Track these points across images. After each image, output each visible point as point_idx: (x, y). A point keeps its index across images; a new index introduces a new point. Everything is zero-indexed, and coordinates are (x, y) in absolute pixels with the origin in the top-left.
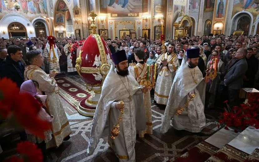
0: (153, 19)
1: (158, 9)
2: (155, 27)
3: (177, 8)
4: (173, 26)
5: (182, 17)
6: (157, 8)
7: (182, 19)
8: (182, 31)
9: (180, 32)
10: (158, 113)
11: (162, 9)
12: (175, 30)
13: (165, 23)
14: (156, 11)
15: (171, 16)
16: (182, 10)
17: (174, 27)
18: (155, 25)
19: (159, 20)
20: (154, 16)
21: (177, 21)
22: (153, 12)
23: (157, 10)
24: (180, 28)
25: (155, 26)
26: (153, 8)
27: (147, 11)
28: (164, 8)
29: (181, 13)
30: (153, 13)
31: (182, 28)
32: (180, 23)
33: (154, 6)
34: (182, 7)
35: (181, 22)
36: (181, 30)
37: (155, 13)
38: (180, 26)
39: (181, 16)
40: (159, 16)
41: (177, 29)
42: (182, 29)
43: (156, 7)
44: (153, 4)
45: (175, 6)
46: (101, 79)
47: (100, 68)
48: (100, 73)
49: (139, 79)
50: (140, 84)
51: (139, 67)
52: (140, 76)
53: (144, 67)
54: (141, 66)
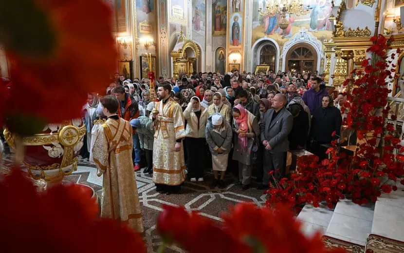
0: (137, 44)
1: (143, 28)
2: (141, 57)
3: (174, 29)
4: (170, 56)
5: (183, 42)
6: (142, 26)
7: (184, 45)
8: (185, 64)
9: (182, 66)
11: (150, 29)
12: (174, 62)
13: (157, 50)
14: (141, 31)
15: (165, 42)
16: (181, 33)
17: (172, 58)
18: (140, 54)
19: (147, 46)
20: (137, 40)
21: (176, 49)
22: (136, 32)
23: (142, 30)
24: (181, 60)
25: (141, 55)
26: (136, 26)
27: (125, 31)
28: (153, 28)
29: (180, 36)
30: (136, 35)
31: (185, 60)
32: (181, 52)
33: (136, 23)
34: (182, 27)
35: (181, 50)
36: (183, 63)
37: (139, 34)
38: (181, 57)
39: (181, 40)
40: (147, 39)
41: (177, 62)
42: (185, 62)
43: (141, 24)
44: (136, 20)
45: (171, 25)
46: (61, 154)
47: (58, 134)
48: (59, 143)
49: (113, 144)
50: (116, 152)
51: (111, 125)
52: (114, 140)
53: (119, 124)
54: (115, 122)
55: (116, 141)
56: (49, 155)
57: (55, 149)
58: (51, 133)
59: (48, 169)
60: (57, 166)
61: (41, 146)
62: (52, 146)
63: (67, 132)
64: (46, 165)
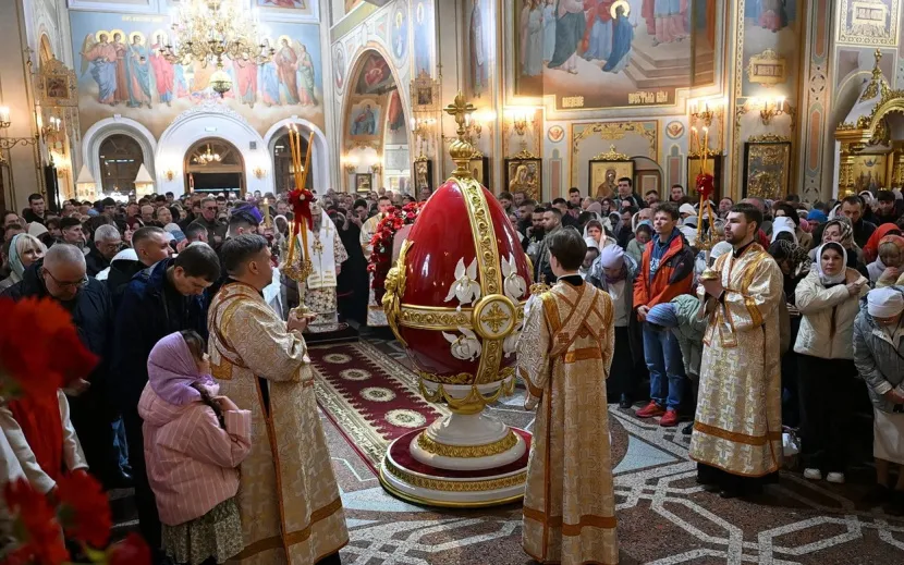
0: (739, 111)
1: (761, 70)
2: (747, 146)
3: (851, 62)
4: (833, 138)
5: (877, 99)
6: (757, 65)
7: (878, 108)
8: (880, 159)
9: (870, 164)
10: (718, 521)
11: (781, 70)
12: (844, 156)
13: (795, 125)
14: (753, 79)
15: (821, 99)
16: (875, 72)
17: (838, 144)
18: (744, 137)
19: (766, 117)
20: (741, 101)
21: (853, 119)
22: (740, 82)
23: (756, 74)
24: (867, 150)
25: (747, 141)
26: (740, 67)
27: (711, 81)
28: (789, 68)
29: (871, 81)
30: (739, 89)
31: (880, 147)
32: (865, 127)
33: (740, 60)
34: (878, 57)
35: (868, 120)
36: (873, 158)
37: (747, 87)
38: (867, 141)
39: (871, 93)
40: (769, 99)
41: (852, 154)
42: (882, 154)
43: (753, 61)
44: (741, 53)
45: (843, 53)
46: (476, 353)
47: (473, 311)
48: (474, 331)
49: (560, 341)
50: (566, 360)
51: (561, 296)
52: (563, 331)
53: (579, 298)
54: (570, 292)
55: (567, 334)
56: (453, 353)
57: (464, 341)
58: (459, 308)
59: (450, 383)
60: (468, 379)
61: (439, 332)
62: (458, 333)
63: (490, 306)
64: (448, 375)
